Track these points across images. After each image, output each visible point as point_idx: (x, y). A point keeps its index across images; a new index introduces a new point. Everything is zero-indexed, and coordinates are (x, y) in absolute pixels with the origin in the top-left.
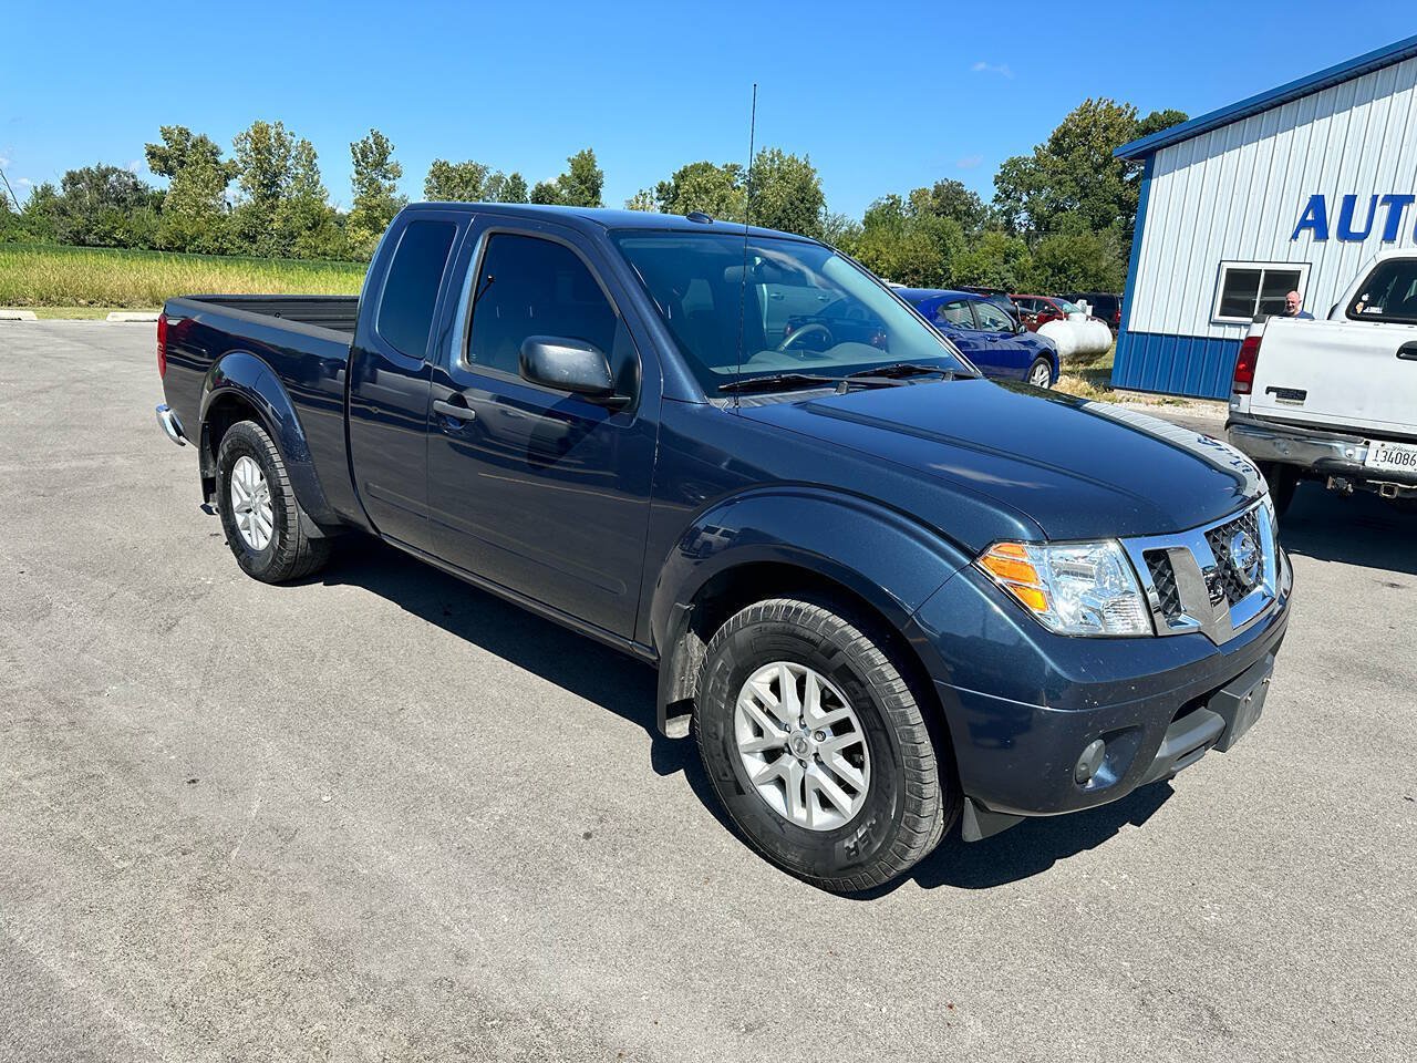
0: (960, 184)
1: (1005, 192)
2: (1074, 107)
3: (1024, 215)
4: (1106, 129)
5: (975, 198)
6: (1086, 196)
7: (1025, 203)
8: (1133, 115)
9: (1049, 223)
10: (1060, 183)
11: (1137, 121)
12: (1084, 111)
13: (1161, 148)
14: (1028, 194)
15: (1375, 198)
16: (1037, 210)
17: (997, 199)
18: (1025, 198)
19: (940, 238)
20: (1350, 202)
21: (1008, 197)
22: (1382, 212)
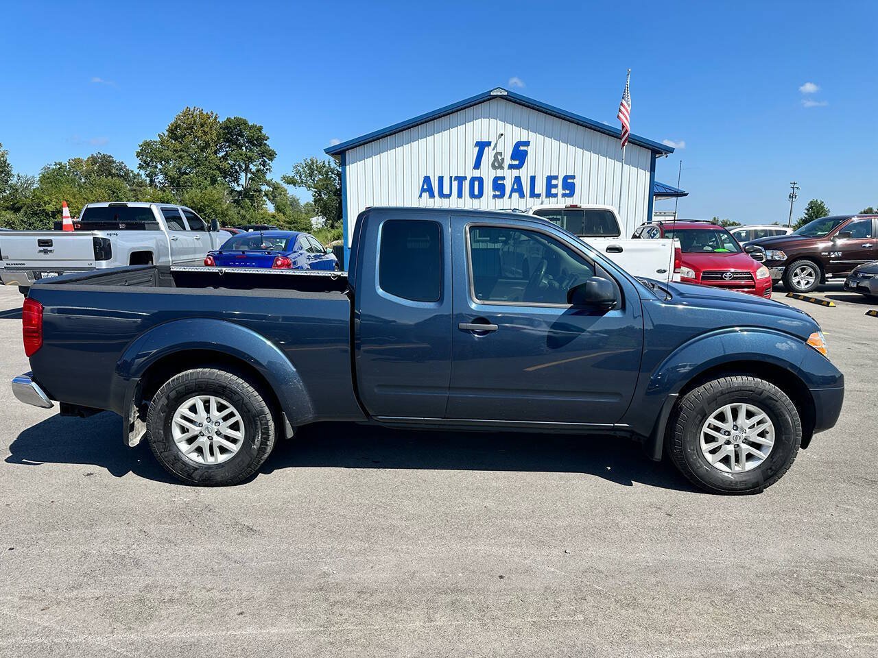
0: (110, 156)
1: (145, 162)
2: (180, 111)
3: (161, 177)
4: (202, 126)
5: (123, 165)
6: (199, 165)
7: (160, 169)
8: (216, 118)
9: (179, 182)
10: (180, 157)
11: (219, 122)
12: (186, 114)
13: (348, 149)
14: (161, 164)
15: (451, 177)
16: (170, 173)
17: (141, 167)
18: (159, 166)
19: (114, 192)
20: (441, 179)
21: (148, 165)
22: (455, 184)
